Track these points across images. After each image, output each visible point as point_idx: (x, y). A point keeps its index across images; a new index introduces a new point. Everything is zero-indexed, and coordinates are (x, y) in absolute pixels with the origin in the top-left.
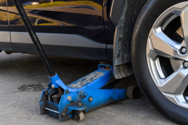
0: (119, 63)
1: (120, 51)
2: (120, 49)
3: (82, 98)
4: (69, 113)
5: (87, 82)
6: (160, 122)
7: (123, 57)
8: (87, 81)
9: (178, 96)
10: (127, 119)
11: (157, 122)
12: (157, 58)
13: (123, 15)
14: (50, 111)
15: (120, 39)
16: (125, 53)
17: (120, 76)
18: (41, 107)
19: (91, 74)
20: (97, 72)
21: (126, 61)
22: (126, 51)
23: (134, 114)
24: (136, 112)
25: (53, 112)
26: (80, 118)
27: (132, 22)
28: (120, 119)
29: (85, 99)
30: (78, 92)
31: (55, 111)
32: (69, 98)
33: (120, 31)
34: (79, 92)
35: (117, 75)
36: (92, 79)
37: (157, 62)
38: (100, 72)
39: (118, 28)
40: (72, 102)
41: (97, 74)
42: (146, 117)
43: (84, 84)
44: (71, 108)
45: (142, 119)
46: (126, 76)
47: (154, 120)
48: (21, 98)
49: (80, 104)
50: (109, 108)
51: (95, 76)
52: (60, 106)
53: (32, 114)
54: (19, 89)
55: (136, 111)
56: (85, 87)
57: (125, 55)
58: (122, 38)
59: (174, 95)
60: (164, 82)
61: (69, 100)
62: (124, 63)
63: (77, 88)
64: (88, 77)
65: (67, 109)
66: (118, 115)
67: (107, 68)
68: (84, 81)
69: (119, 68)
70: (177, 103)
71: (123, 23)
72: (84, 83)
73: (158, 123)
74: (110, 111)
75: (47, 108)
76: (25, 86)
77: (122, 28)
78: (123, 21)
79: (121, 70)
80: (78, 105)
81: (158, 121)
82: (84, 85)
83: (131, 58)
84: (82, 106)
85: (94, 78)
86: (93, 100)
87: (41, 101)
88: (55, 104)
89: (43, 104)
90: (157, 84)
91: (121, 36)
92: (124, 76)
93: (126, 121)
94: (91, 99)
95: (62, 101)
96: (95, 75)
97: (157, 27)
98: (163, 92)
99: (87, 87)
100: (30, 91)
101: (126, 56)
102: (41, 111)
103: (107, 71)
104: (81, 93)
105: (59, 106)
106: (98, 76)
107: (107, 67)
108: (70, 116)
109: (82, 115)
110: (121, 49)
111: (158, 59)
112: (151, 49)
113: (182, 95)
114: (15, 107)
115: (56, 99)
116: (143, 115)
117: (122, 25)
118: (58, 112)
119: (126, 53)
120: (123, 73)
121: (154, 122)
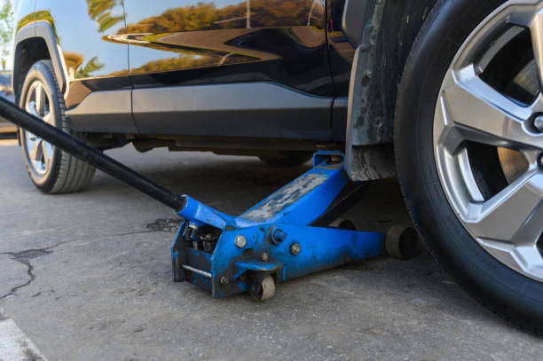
0: (360, 139)
1: (364, 111)
2: (364, 105)
3: (273, 243)
4: (238, 279)
5: (286, 203)
6: (469, 323)
7: (372, 128)
8: (286, 200)
9: (521, 249)
10: (381, 308)
11: (463, 321)
12: (463, 148)
13: (374, 16)
14: (196, 273)
15: (365, 80)
16: (376, 119)
17: (364, 176)
18: (174, 263)
19: (295, 180)
20: (310, 175)
21: (379, 139)
22: (380, 114)
23: (399, 295)
24: (408, 292)
25: (200, 275)
26: (264, 292)
27: (397, 44)
28: (364, 305)
29: (282, 248)
30: (262, 229)
31: (205, 273)
32: (240, 241)
33: (366, 60)
34: (266, 229)
35: (356, 173)
36: (296, 194)
37: (463, 158)
38: (317, 175)
39: (362, 51)
40: (248, 253)
41: (310, 182)
42: (432, 307)
43: (276, 210)
44: (243, 265)
45: (420, 310)
46: (378, 178)
47: (452, 317)
48: (145, 245)
49: (265, 256)
50: (338, 277)
51: (305, 186)
52: (215, 259)
53: (154, 284)
54: (148, 226)
55: (407, 289)
56: (278, 217)
57: (378, 123)
58: (370, 77)
59: (512, 246)
60: (483, 210)
61: (238, 244)
62: (375, 142)
63: (261, 219)
64: (289, 190)
65: (234, 268)
66: (358, 296)
67: (334, 162)
68: (280, 201)
69: (363, 158)
70: (520, 269)
71: (373, 38)
72: (278, 205)
73: (466, 324)
74: (341, 284)
75: (189, 265)
76: (164, 221)
77: (372, 52)
78: (373, 33)
79: (367, 161)
80: (260, 260)
81: (465, 318)
82: (277, 212)
83: (393, 133)
84: (270, 260)
85: (303, 191)
86: (300, 251)
87: (175, 249)
88: (207, 255)
89: (179, 256)
90: (461, 216)
91: (369, 73)
92: (373, 175)
93: (379, 315)
94: (294, 248)
95: (220, 246)
96: (305, 182)
97: (464, 65)
98: (480, 238)
99: (285, 214)
100: (170, 231)
101: (381, 125)
102: (175, 273)
103: (334, 169)
104: (271, 230)
105: (212, 259)
106: (311, 186)
107: (333, 159)
108: (241, 287)
109: (268, 286)
110: (368, 106)
111: (466, 151)
112: (446, 123)
113: (535, 246)
114: (121, 264)
115: (209, 244)
116: (424, 299)
117: (372, 43)
118: (209, 275)
119: (379, 118)
120: (371, 170)
121: (455, 321)
